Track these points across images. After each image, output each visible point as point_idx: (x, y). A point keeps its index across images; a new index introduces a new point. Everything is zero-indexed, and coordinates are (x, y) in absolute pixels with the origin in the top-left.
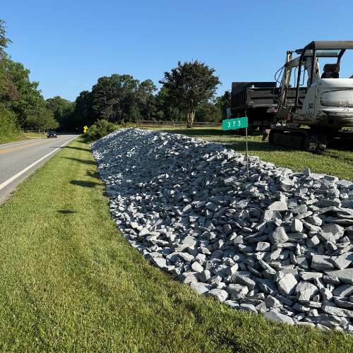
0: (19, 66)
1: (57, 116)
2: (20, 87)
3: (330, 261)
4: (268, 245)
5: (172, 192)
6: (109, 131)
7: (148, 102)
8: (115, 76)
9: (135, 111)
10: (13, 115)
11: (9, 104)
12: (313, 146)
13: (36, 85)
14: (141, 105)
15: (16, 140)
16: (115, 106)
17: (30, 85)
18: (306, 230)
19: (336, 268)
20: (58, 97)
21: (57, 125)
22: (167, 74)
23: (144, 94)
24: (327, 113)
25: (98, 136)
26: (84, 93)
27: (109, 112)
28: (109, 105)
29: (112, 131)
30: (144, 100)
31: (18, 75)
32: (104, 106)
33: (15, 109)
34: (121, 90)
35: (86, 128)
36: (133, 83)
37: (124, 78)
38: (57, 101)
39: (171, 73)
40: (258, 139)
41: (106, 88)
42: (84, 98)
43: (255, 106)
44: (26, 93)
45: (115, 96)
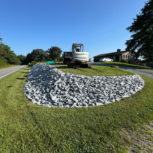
0: (7, 46)
1: (21, 60)
2: (7, 52)
3: (64, 92)
4: (53, 90)
5: (40, 80)
6: (35, 64)
7: (47, 56)
8: (37, 49)
9: (44, 58)
10: (6, 60)
11: (4, 57)
12: (74, 67)
13: (13, 51)
14: (45, 57)
15: (7, 67)
16: (38, 57)
17: (11, 52)
18: (62, 86)
19: (65, 94)
20: (22, 55)
21: (21, 63)
22: (49, 49)
23: (46, 54)
24: (76, 60)
25: (32, 65)
26: (29, 54)
27: (36, 59)
28: (36, 57)
29: (36, 64)
30: (46, 56)
31: (7, 49)
32: (35, 57)
33: (7, 59)
34: (40, 53)
35: (29, 63)
36: (43, 51)
37: (40, 50)
38: (21, 56)
39: (50, 49)
40: (66, 65)
41: (35, 52)
42: (29, 55)
43: (67, 58)
44: (10, 54)
45: (38, 55)
